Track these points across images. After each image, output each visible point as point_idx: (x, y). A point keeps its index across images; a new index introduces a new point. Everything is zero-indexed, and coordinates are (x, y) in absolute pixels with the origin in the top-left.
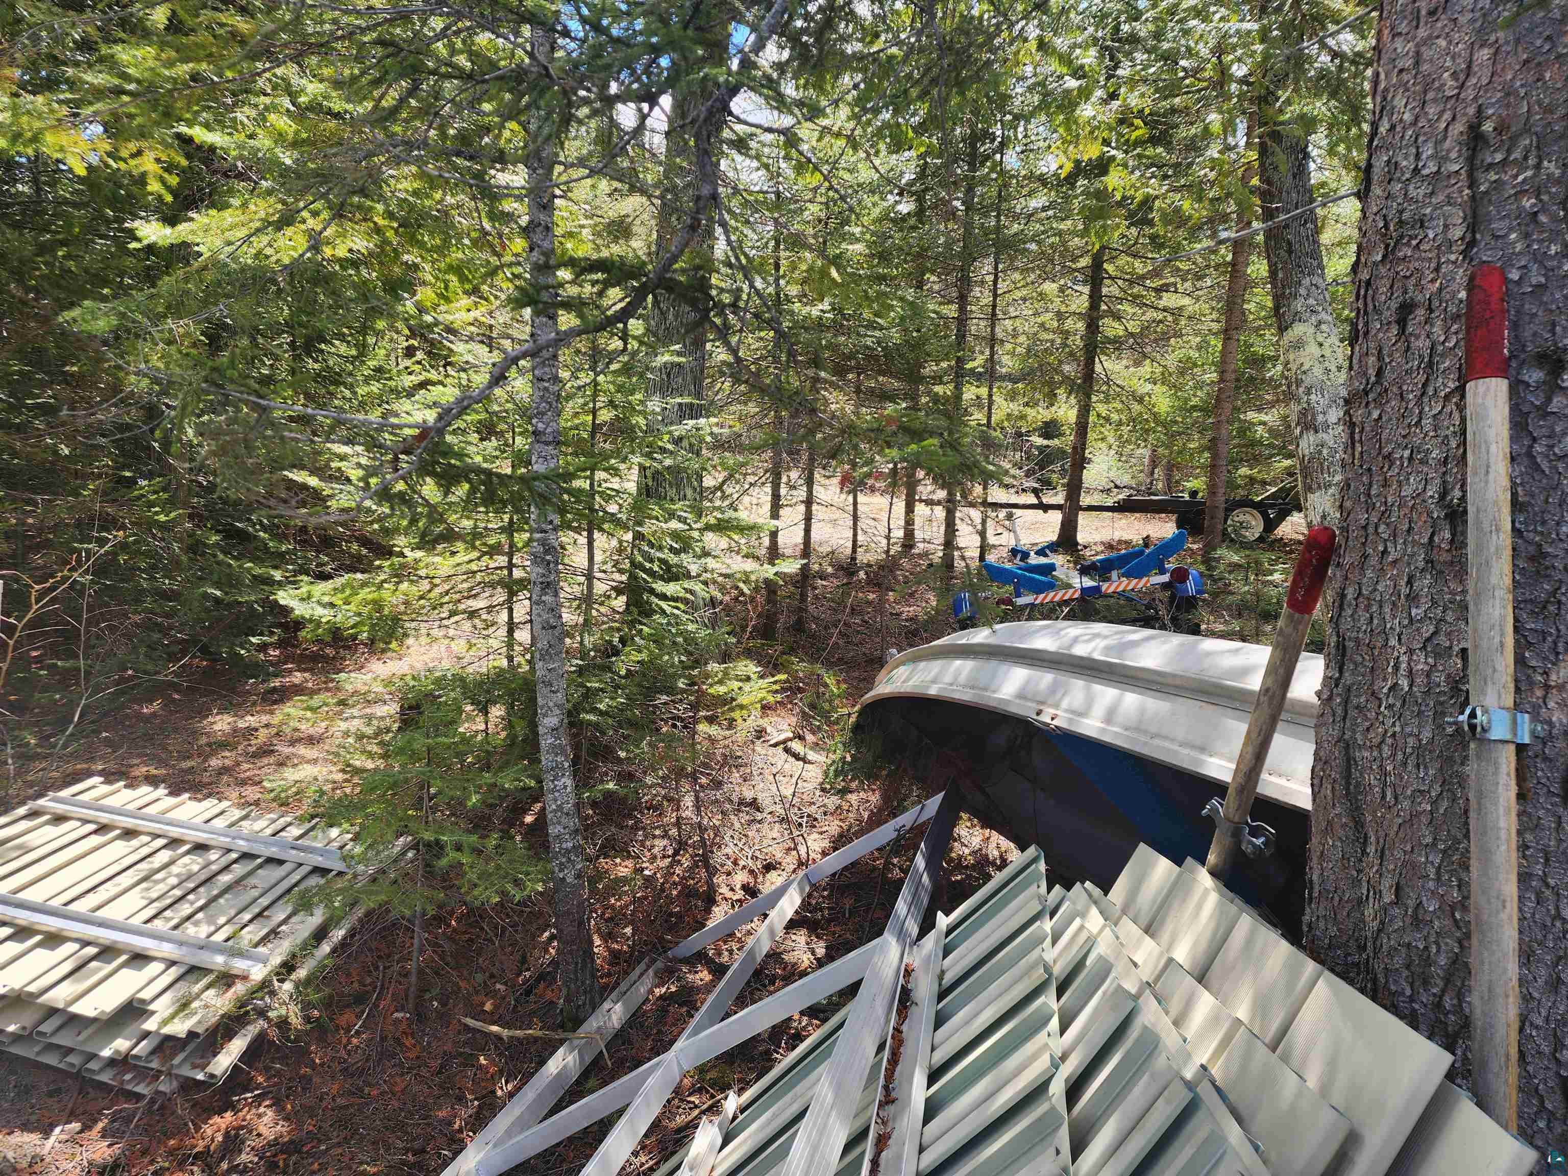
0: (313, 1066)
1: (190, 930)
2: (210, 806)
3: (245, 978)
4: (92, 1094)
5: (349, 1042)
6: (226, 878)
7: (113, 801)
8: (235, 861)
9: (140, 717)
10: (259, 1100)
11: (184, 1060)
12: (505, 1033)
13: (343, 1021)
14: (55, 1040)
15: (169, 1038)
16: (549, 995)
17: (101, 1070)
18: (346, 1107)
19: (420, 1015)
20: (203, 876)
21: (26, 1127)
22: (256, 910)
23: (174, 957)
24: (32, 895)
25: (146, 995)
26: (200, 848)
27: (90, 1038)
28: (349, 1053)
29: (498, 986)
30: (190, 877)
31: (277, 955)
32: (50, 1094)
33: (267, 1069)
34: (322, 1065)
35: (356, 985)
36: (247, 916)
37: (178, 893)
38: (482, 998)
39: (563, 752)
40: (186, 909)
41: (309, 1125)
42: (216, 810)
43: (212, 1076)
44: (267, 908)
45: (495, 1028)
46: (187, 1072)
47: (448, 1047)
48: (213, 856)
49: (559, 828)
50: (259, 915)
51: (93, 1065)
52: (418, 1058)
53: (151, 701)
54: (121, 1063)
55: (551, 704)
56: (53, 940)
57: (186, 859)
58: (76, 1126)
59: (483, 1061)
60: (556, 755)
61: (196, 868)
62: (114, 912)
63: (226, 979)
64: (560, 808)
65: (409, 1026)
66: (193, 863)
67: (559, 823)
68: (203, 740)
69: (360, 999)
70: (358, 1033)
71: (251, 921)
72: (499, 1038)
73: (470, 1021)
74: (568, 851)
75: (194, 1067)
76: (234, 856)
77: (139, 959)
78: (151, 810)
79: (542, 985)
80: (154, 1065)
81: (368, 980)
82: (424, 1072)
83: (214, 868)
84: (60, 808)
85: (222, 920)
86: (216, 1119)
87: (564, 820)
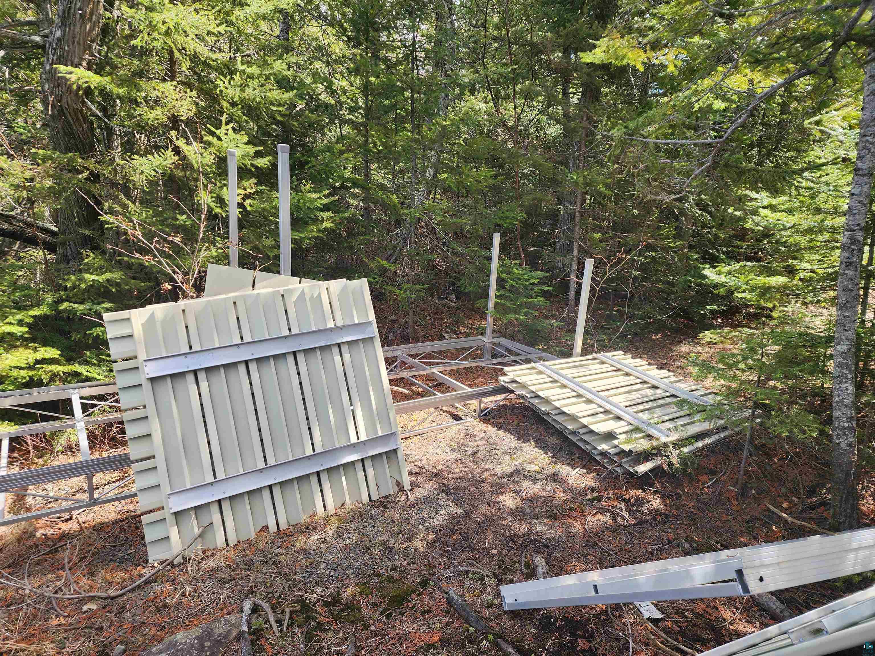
0: (684, 492)
1: (641, 415)
2: (664, 373)
3: (658, 439)
4: (593, 463)
5: (703, 489)
6: (661, 402)
7: (626, 362)
8: (669, 397)
9: (651, 339)
10: (656, 492)
11: (627, 462)
12: (790, 519)
13: (702, 478)
14: (582, 437)
15: (623, 451)
16: (826, 514)
17: (597, 455)
18: (695, 514)
19: (744, 493)
20: (652, 398)
21: (568, 464)
22: (671, 417)
23: (632, 422)
24: (588, 385)
25: (618, 431)
26: (655, 387)
27: (596, 440)
28: (702, 493)
29: (793, 498)
30: (646, 396)
31: (674, 437)
32: (579, 458)
33: (662, 483)
34: (688, 493)
35: (712, 466)
36: (666, 418)
37: (640, 401)
38: (782, 500)
39: (848, 367)
40: (641, 407)
41: (674, 511)
42: (666, 375)
43: (637, 472)
44: (677, 418)
45: (785, 515)
46: (627, 466)
47: (756, 514)
48: (659, 391)
49: (839, 412)
50: (672, 419)
51: (594, 452)
52: (738, 511)
53: (657, 334)
54: (604, 454)
55: (843, 337)
56: (589, 401)
57: (648, 390)
58: (585, 471)
59: (774, 528)
60: (843, 369)
61: (650, 394)
62: (615, 400)
63: (650, 437)
64: (841, 401)
65: (736, 495)
66: (650, 392)
67: (840, 410)
68: (675, 353)
69: (713, 473)
70: (708, 487)
71: (668, 420)
72: (786, 521)
73: (771, 508)
74: (844, 428)
75: (630, 466)
76: (668, 394)
77: (619, 418)
78: (640, 368)
79: (823, 508)
80: (616, 459)
81: (719, 466)
82: (739, 518)
83: (658, 396)
84: (605, 359)
85: (656, 416)
86: (635, 491)
87: (844, 409)
